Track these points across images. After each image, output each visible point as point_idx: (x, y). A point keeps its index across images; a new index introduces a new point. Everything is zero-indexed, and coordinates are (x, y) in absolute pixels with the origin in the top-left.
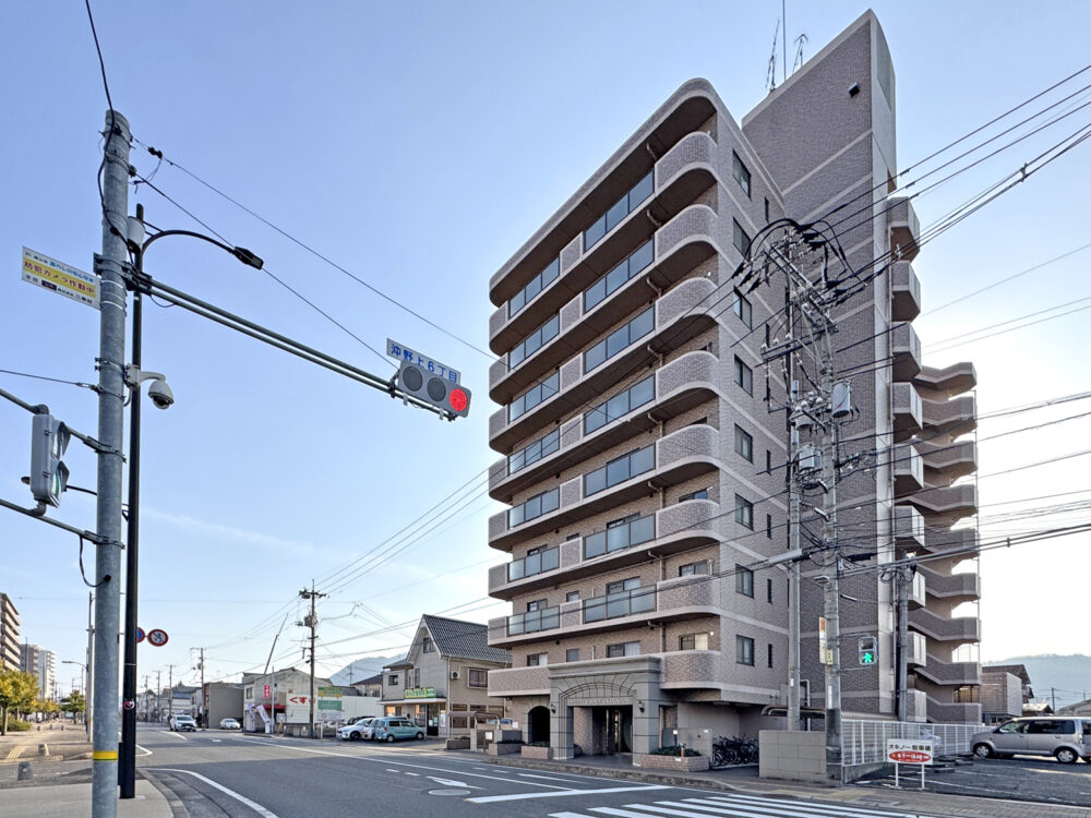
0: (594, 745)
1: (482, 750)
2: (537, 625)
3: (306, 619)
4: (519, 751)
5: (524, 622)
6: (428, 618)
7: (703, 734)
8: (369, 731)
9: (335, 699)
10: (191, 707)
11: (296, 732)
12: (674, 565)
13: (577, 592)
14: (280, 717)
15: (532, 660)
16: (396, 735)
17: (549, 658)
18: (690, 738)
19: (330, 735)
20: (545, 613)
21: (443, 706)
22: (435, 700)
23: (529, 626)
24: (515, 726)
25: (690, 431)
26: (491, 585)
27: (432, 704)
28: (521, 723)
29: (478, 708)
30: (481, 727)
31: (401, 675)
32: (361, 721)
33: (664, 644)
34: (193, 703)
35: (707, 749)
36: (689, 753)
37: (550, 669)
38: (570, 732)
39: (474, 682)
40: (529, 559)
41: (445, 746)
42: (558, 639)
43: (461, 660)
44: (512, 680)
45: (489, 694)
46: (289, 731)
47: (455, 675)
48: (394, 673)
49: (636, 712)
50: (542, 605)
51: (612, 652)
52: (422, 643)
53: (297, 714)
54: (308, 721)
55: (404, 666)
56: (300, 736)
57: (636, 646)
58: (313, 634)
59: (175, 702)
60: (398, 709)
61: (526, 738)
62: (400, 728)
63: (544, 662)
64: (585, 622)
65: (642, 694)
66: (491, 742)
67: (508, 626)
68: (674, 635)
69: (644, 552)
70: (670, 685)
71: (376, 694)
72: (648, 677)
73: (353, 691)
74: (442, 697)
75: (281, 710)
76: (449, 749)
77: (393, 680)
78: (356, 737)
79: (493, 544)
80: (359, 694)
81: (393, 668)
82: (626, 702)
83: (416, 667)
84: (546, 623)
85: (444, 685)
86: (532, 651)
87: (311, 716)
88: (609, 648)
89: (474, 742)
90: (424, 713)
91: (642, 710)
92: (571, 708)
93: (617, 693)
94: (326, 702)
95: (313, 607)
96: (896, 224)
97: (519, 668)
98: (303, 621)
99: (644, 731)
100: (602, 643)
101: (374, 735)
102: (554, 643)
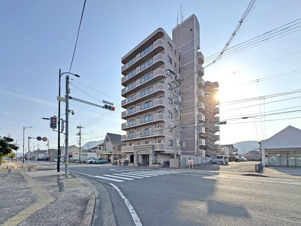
0: (143, 163)
1: (120, 165)
2: (131, 137)
3: (78, 133)
4: (128, 165)
5: (129, 137)
6: (108, 134)
7: (162, 160)
8: (94, 161)
9: (85, 153)
10: (45, 156)
11: (76, 162)
12: (157, 126)
13: (139, 130)
14: (71, 158)
15: (130, 145)
16: (101, 162)
17: (134, 144)
18: (160, 161)
19: (85, 162)
20: (133, 134)
21: (111, 155)
22: (110, 153)
23: (130, 137)
24: (127, 159)
25: (159, 99)
26: (122, 128)
27: (109, 154)
28: (128, 158)
29: (120, 155)
30: (120, 159)
31: (102, 147)
32: (92, 159)
33: (156, 142)
34: (45, 155)
35: (162, 163)
36: (159, 164)
37: (134, 147)
38: (138, 160)
39: (119, 149)
40: (130, 122)
41: (112, 164)
42: (136, 140)
43: (116, 144)
44: (126, 149)
45: (122, 152)
46: (74, 162)
47: (114, 147)
48: (100, 147)
49: (150, 156)
50: (133, 132)
51: (146, 143)
52: (107, 140)
53: (76, 157)
54: (79, 159)
55: (103, 145)
56: (77, 163)
57: (151, 142)
58: (80, 137)
59: (39, 154)
60: (101, 156)
61: (129, 162)
62: (102, 160)
63: (133, 145)
64: (141, 137)
65: (151, 152)
66: (122, 163)
67: (125, 137)
68: (157, 140)
69: (151, 123)
70: (156, 150)
71: (95, 152)
72: (151, 149)
73: (89, 151)
74: (112, 153)
75: (71, 156)
76: (113, 165)
77: (100, 148)
78: (91, 163)
79: (122, 118)
80: (91, 152)
81: (100, 145)
82: (148, 154)
83: (105, 145)
84: (133, 137)
85: (112, 150)
86: (131, 142)
87: (80, 158)
88: (146, 142)
89: (118, 163)
90: (107, 156)
91: (151, 155)
92: (138, 155)
93: (146, 152)
94: (83, 154)
95: (80, 131)
96: (199, 57)
97: (128, 146)
98: (78, 134)
99: (151, 159)
100: (144, 141)
101: (95, 162)
102: (135, 141)
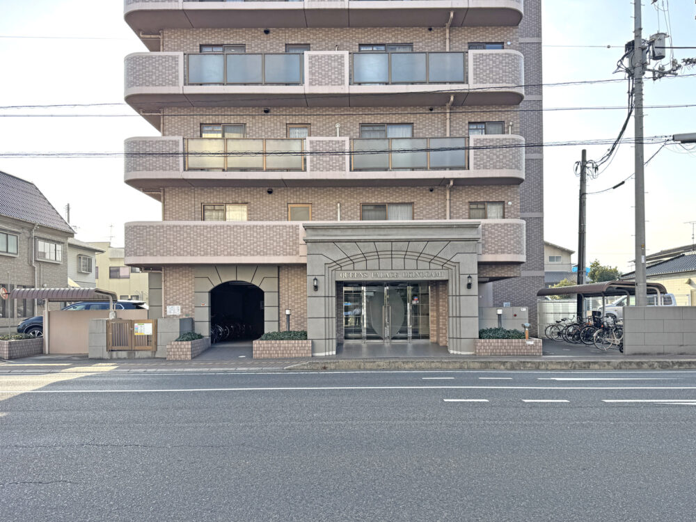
17: (250, 211)
33: (450, 210)
57: (405, 207)
64: (355, 170)
65: (468, 266)
68: (462, 200)
72: (477, 247)
88: (362, 207)
93: (424, 266)
99: (472, 311)
100: (354, 200)
102: (264, 190)
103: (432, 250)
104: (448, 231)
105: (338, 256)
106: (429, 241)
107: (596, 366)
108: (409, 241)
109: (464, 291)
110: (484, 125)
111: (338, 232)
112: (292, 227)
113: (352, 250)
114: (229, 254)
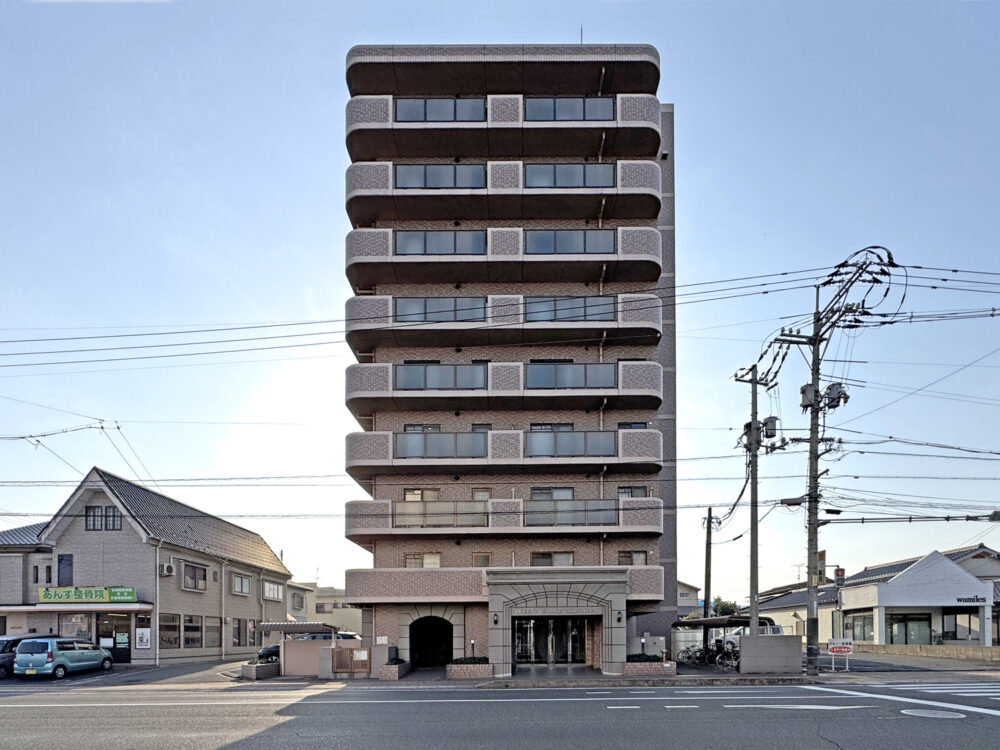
5: (425, 514)
12: (612, 485)
13: (488, 489)
16: (67, 666)
17: (444, 560)
33: (603, 558)
51: (538, 561)
52: (83, 513)
57: (567, 556)
61: (406, 656)
62: (75, 653)
64: (527, 526)
65: (618, 604)
67: (394, 515)
68: (612, 550)
70: (633, 597)
72: (623, 588)
74: (147, 603)
83: (60, 552)
85: (150, 584)
88: (533, 555)
91: (620, 620)
100: (523, 549)
102: (452, 542)
103: (590, 590)
104: (603, 575)
105: (513, 595)
106: (587, 583)
107: (718, 683)
108: (571, 583)
109: (615, 623)
110: (631, 490)
111: (514, 576)
112: (476, 572)
113: (525, 591)
114: (427, 595)
